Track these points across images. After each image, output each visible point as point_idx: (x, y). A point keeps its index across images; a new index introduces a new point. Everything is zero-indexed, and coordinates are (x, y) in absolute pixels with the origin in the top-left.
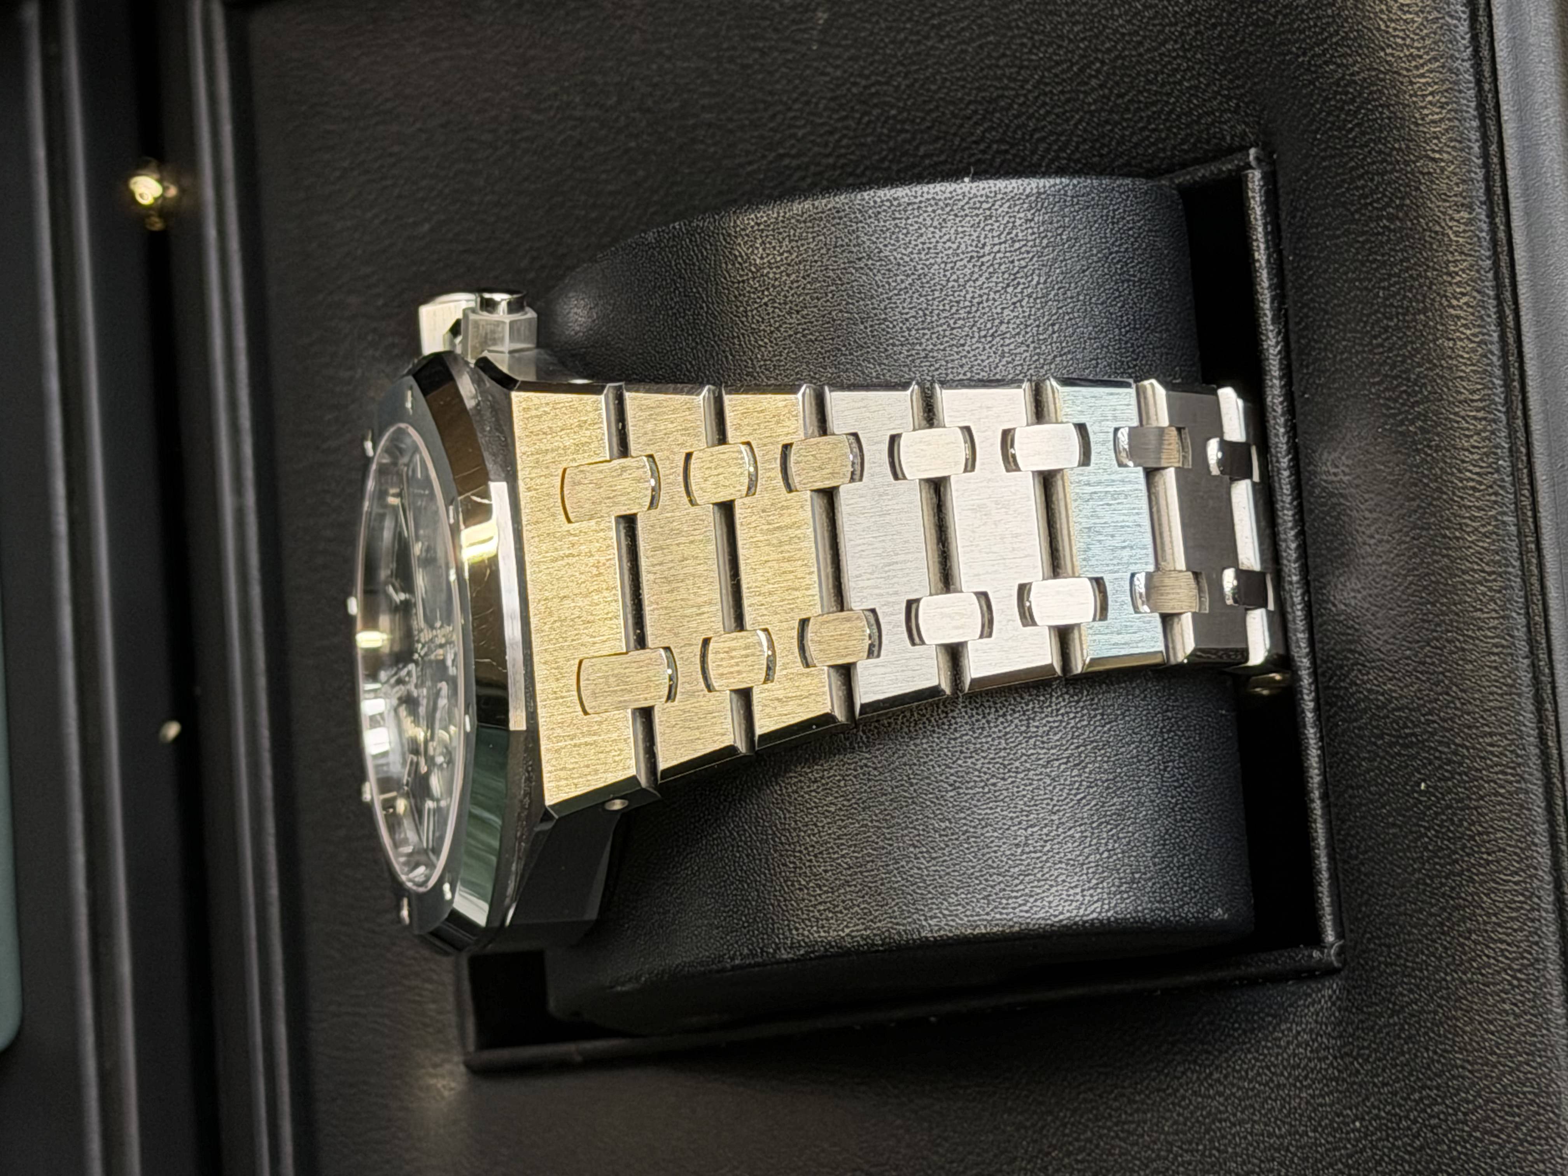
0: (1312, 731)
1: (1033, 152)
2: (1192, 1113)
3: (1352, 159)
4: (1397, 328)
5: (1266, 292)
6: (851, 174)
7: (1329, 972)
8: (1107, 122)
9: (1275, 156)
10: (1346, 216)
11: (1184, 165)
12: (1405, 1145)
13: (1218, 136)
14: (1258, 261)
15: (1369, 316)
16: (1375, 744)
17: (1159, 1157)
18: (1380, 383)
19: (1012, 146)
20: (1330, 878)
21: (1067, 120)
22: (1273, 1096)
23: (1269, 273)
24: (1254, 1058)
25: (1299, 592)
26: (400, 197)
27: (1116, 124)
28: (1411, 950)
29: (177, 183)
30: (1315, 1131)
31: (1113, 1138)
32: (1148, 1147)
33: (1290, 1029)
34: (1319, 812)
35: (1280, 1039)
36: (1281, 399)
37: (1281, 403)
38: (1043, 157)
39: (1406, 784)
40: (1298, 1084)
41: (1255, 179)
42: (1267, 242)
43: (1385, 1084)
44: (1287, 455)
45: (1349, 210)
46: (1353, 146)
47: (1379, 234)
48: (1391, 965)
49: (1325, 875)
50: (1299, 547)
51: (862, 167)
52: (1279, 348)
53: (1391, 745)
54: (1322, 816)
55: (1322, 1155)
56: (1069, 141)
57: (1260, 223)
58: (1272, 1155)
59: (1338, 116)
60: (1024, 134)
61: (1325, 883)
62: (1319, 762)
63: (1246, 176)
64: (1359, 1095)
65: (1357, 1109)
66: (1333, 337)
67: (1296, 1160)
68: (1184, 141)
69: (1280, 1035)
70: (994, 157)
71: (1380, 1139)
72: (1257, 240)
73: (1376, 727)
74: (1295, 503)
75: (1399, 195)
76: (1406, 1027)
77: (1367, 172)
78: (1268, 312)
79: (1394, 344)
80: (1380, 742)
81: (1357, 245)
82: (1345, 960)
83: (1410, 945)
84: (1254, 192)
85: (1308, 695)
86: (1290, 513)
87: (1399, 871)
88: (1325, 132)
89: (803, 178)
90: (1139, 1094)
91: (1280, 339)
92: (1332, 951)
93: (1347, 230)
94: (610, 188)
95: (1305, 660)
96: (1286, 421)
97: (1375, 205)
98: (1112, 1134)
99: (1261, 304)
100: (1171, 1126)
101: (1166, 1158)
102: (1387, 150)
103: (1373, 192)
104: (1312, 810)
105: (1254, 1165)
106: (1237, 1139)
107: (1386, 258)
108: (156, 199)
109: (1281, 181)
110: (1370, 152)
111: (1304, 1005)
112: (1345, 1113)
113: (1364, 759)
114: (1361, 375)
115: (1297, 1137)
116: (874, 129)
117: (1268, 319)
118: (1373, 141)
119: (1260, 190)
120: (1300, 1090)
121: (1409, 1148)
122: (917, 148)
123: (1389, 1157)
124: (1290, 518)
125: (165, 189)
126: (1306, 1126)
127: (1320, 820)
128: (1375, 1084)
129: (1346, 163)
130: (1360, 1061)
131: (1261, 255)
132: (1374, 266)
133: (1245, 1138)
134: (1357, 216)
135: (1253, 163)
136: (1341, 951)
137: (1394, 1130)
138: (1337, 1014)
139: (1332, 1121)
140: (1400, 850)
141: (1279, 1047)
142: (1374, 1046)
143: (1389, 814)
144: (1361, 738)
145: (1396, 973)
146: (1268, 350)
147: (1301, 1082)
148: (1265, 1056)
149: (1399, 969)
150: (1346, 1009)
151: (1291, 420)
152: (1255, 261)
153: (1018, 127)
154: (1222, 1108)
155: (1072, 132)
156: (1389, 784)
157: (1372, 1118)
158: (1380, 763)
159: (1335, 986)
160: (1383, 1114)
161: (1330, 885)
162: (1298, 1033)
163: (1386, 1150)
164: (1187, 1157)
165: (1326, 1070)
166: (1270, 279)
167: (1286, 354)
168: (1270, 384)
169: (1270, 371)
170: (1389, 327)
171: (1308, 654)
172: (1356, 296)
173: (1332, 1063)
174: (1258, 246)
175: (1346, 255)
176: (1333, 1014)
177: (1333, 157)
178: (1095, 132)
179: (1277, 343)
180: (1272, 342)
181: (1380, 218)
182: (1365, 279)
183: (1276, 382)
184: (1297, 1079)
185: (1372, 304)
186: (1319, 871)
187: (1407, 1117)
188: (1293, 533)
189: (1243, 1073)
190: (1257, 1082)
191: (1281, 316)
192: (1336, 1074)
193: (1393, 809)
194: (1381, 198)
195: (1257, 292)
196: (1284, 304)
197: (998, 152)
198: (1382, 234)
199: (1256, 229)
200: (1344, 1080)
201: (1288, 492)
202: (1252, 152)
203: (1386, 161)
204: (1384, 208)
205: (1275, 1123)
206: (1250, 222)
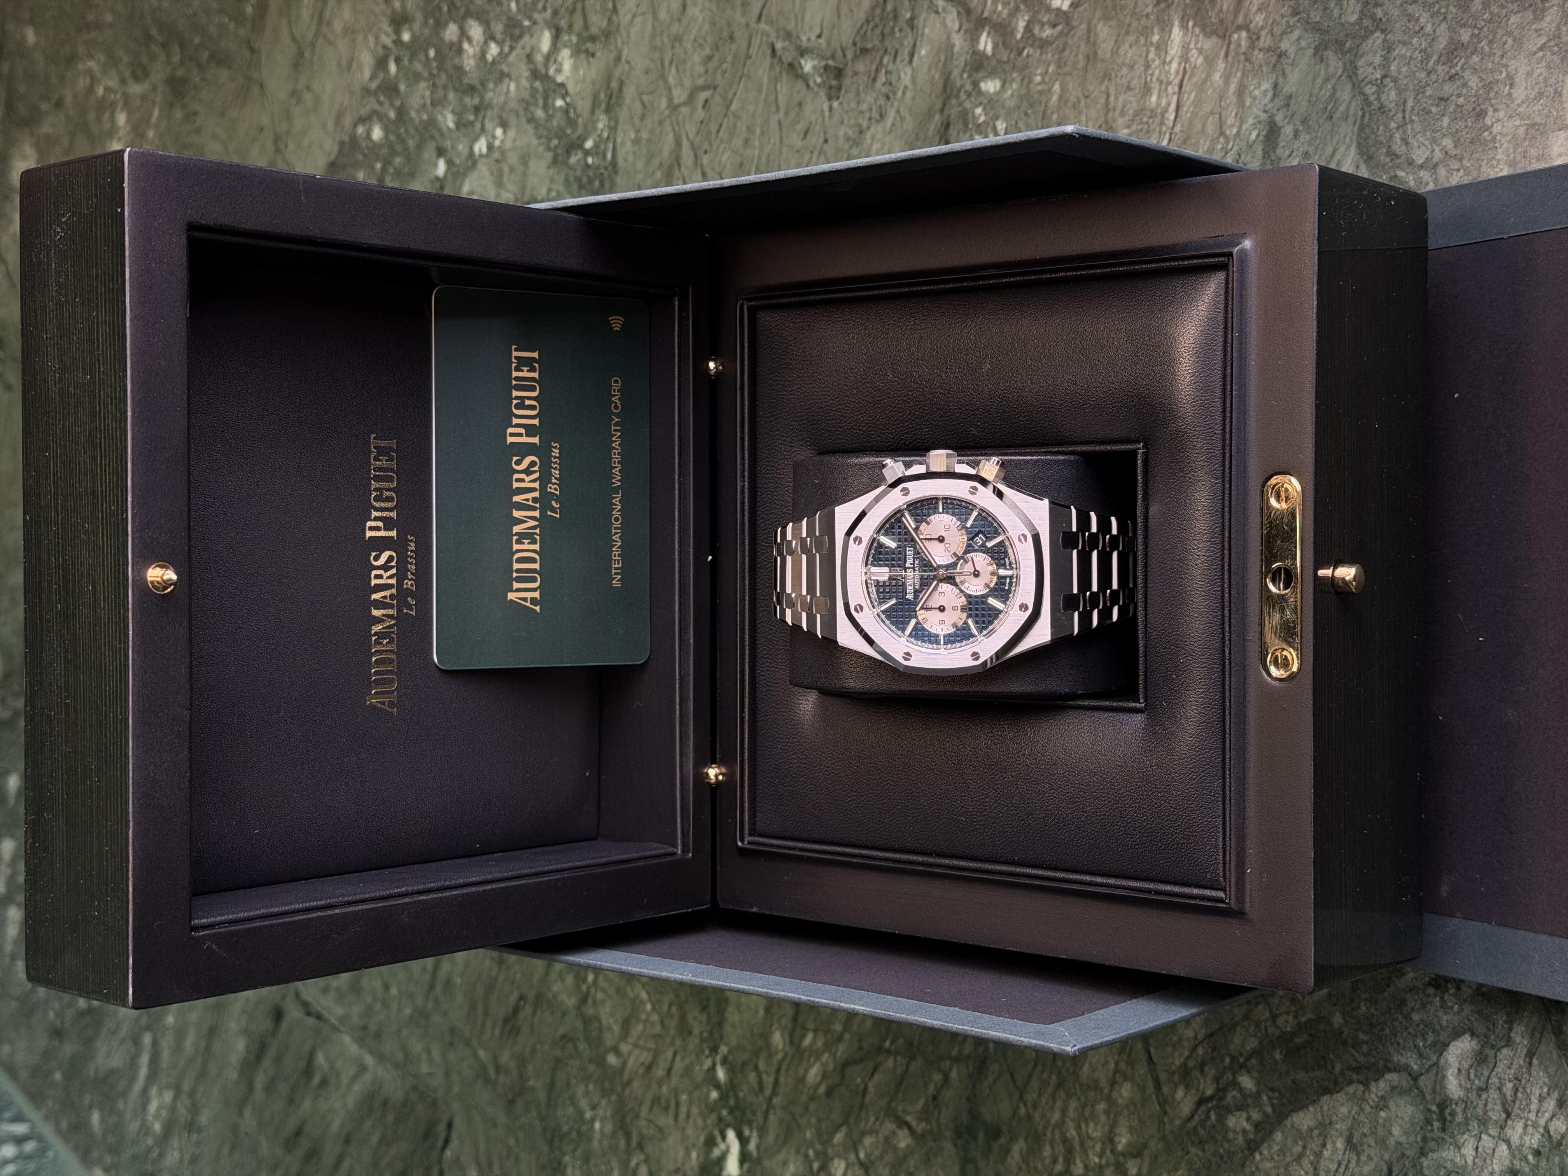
5: (1141, 490)
7: (1140, 711)
9: (1149, 447)
11: (1114, 442)
23: (1142, 484)
29: (722, 364)
35: (1122, 731)
92: (1143, 705)
99: (1139, 494)
125: (718, 366)
135: (1141, 448)
136: (1146, 705)
159: (1142, 716)
161: (1144, 685)
166: (1142, 487)
176: (1141, 726)
202: (1142, 444)
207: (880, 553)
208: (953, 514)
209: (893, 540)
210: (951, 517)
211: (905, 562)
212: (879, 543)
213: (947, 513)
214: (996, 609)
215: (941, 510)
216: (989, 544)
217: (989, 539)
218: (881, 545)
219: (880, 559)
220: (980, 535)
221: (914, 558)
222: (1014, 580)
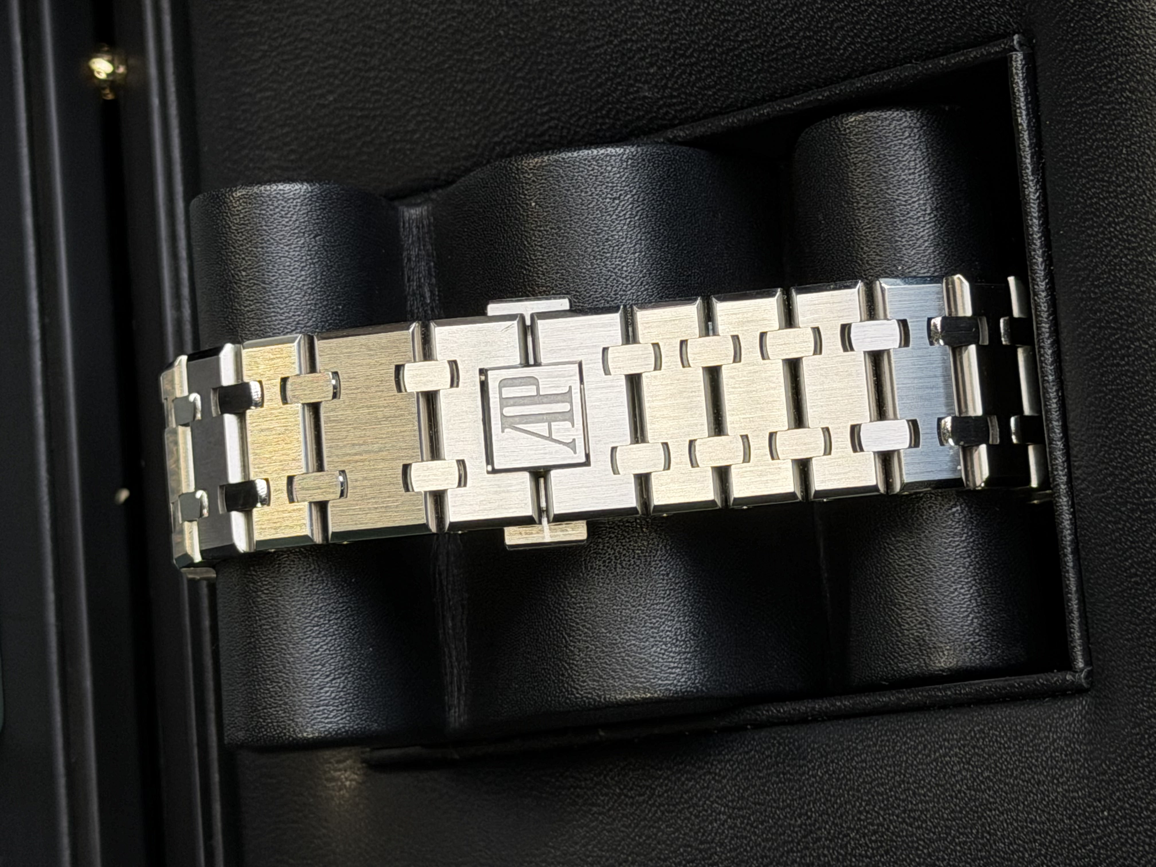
0: (1065, 499)
1: (833, 38)
2: (966, 804)
3: (1100, 43)
4: (1138, 178)
5: (1027, 149)
6: (682, 56)
7: (1078, 691)
8: (894, 14)
9: (1034, 41)
10: (1095, 88)
11: (957, 49)
12: (1146, 830)
13: (987, 24)
14: (1021, 124)
15: (1114, 168)
16: (1119, 510)
17: (940, 839)
18: (1124, 222)
19: (815, 33)
20: (1080, 617)
21: (862, 12)
22: (1034, 790)
23: (1029, 134)
24: (1019, 760)
25: (1054, 389)
26: (309, 73)
27: (902, 16)
28: (1150, 674)
29: (125, 62)
30: (1070, 818)
31: (900, 823)
32: (930, 831)
33: (1048, 737)
34: (1071, 564)
35: (1039, 745)
36: (1039, 235)
37: (1040, 238)
38: (841, 42)
39: (1146, 542)
40: (1055, 781)
41: (1018, 59)
42: (1027, 109)
43: (1128, 782)
44: (1044, 280)
45: (1098, 84)
46: (1101, 33)
47: (1122, 103)
48: (1133, 686)
49: (1076, 614)
50: (1053, 353)
51: (691, 50)
52: (1038, 194)
53: (1132, 511)
54: (1073, 568)
55: (1076, 838)
56: (862, 30)
57: (1022, 94)
58: (1034, 838)
59: (1089, 9)
60: (825, 23)
61: (1076, 621)
62: (1072, 524)
63: (1011, 56)
64: (1107, 790)
65: (1105, 801)
66: (1084, 185)
67: (1054, 842)
68: (958, 29)
69: (1040, 741)
70: (800, 42)
71: (1126, 825)
72: (1020, 108)
73: (1121, 497)
74: (1051, 318)
75: (1140, 72)
76: (1146, 736)
77: (1114, 54)
78: (1029, 166)
79: (1135, 191)
80: (1123, 509)
81: (1105, 112)
82: (1092, 682)
83: (1149, 671)
84: (1017, 69)
85: (1062, 471)
86: (1047, 326)
87: (1140, 612)
88: (1078, 22)
89: (643, 59)
90: (922, 788)
91: (1038, 187)
92: (1082, 676)
93: (1095, 100)
94: (483, 66)
95: (1059, 443)
96: (1044, 252)
97: (1120, 80)
98: (900, 820)
99: (1024, 159)
100: (950, 814)
101: (945, 839)
102: (1130, 36)
103: (1118, 69)
104: (1065, 563)
105: (1019, 845)
106: (1005, 825)
107: (1129, 122)
108: (108, 75)
109: (1039, 61)
110: (1115, 37)
111: (1059, 718)
112: (1095, 804)
113: (1110, 522)
114: (1108, 216)
115: (1055, 823)
116: (702, 20)
117: (1029, 171)
118: (1119, 29)
119: (1022, 69)
120: (1057, 786)
121: (1149, 833)
122: (737, 35)
123: (1132, 840)
124: (1047, 330)
125: (116, 68)
126: (1062, 815)
127: (1071, 571)
128: (1120, 782)
129: (1096, 46)
130: (1108, 763)
131: (1023, 120)
132: (1119, 128)
133: (1012, 824)
134: (1104, 89)
135: (1017, 47)
136: (1089, 674)
137: (1136, 818)
138: (1087, 725)
139: (1084, 811)
140: (1140, 595)
141: (1039, 751)
142: (1119, 751)
143: (1132, 566)
144: (1107, 505)
145: (1137, 693)
146: (1029, 195)
147: (1058, 780)
148: (1027, 759)
149: (1139, 690)
150: (1094, 722)
151: (1048, 252)
152: (1018, 124)
153: (821, 17)
154: (991, 800)
155: (865, 23)
156: (1131, 542)
157: (1118, 809)
158: (1125, 525)
159: (1084, 703)
160: (1127, 806)
161: (1080, 624)
162: (1054, 740)
163: (1130, 835)
164: (963, 839)
165: (1079, 770)
166: (1030, 139)
167: (1044, 200)
168: (1030, 222)
169: (1030, 212)
170: (1131, 177)
171: (1062, 438)
172: (1103, 152)
173: (1084, 764)
174: (1021, 113)
175: (1095, 120)
176: (1083, 725)
177: (1084, 41)
178: (885, 22)
179: (1037, 190)
180: (1032, 190)
181: (1124, 90)
182: (1112, 139)
183: (1036, 221)
184: (1053, 777)
185: (1117, 159)
186: (1071, 612)
187: (1147, 809)
188: (1049, 342)
189: (1009, 772)
190: (1021, 779)
191: (1040, 169)
192: (1087, 772)
193: (1135, 562)
194: (1125, 74)
195: (1020, 149)
196: (1042, 158)
197: (804, 37)
198: (1126, 103)
199: (1019, 99)
200: (1094, 778)
201: (1045, 309)
202: (1016, 37)
203: (1129, 44)
204: (1127, 83)
205: (1037, 812)
206: (1014, 93)
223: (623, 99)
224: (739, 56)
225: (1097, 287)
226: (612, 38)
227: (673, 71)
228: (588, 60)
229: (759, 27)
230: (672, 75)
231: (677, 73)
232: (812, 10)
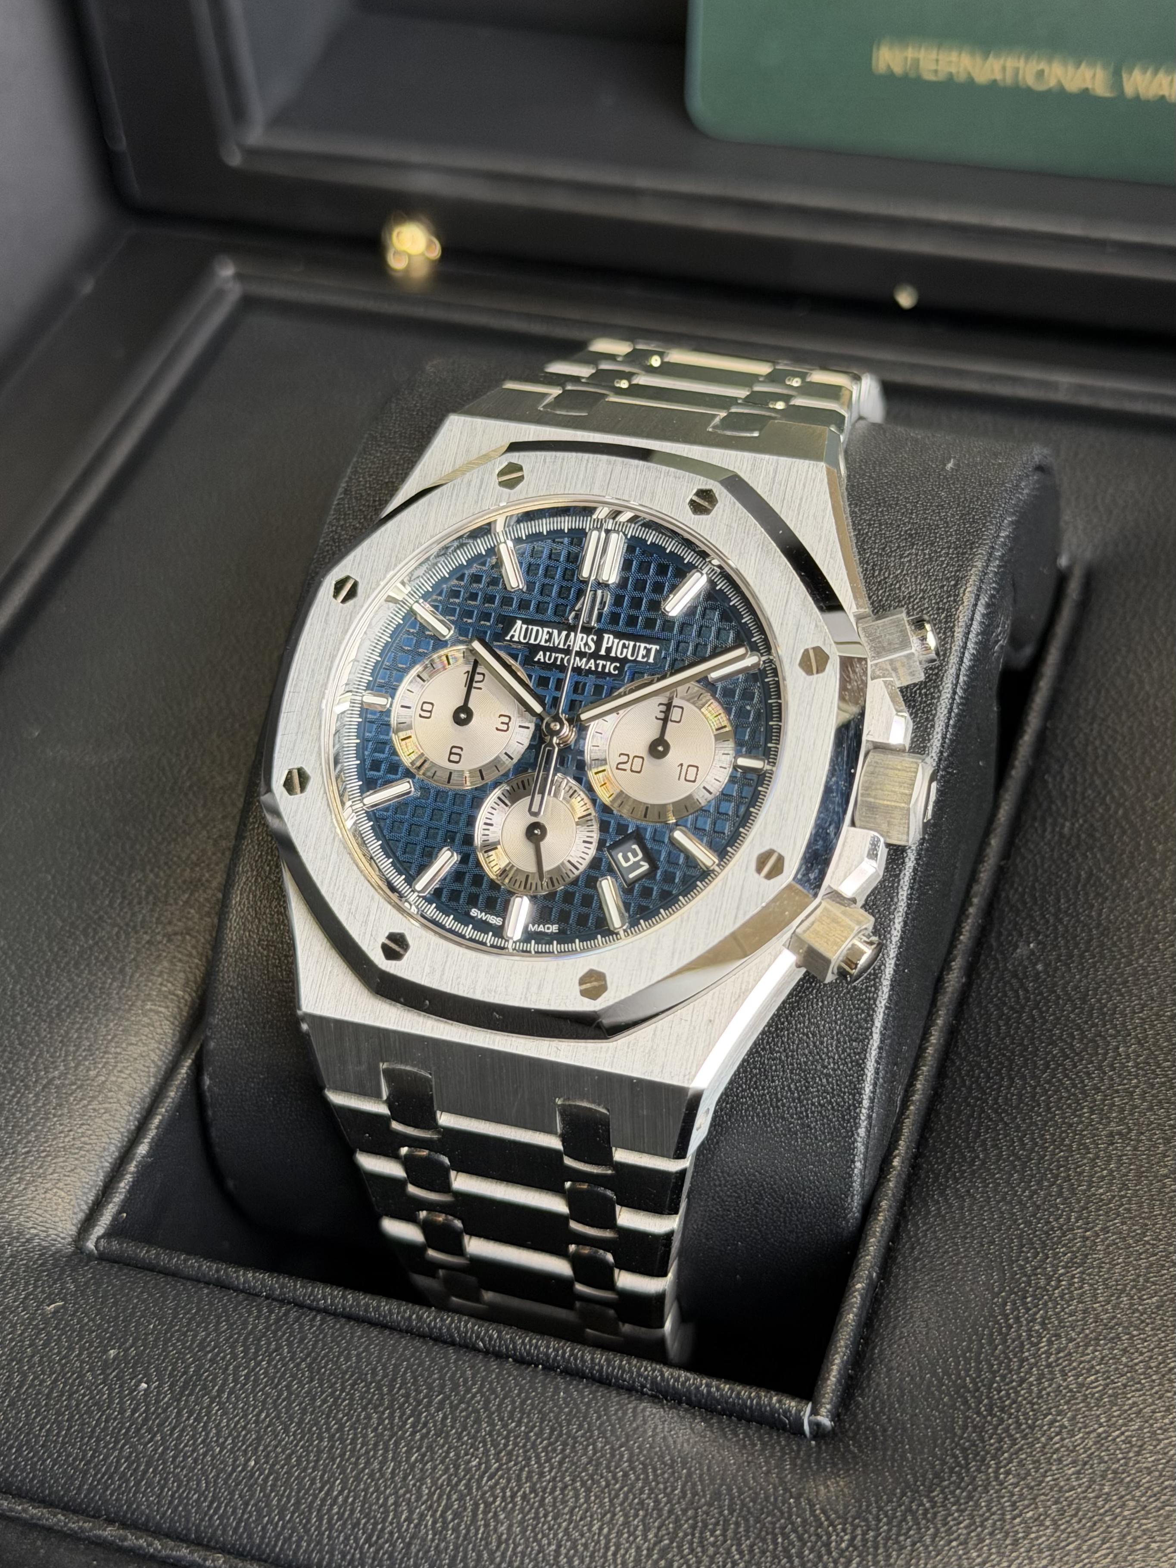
177: (763, 1508)
185: (597, 1498)
197: (976, 1157)
207: (662, 570)
208: (724, 796)
209: (691, 612)
210: (716, 788)
211: (619, 635)
212: (691, 567)
213: (732, 779)
214: (422, 868)
215: (743, 762)
216: (608, 888)
217: (627, 890)
218: (683, 572)
219: (644, 567)
220: (645, 866)
221: (624, 661)
222: (489, 938)
223: (1027, 922)
224: (998, 1072)
225: (468, 1417)
226: (1101, 929)
227: (1026, 990)
228: (1092, 895)
229: (1017, 1107)
230: (1022, 986)
231: (1021, 993)
232: (1001, 1178)
